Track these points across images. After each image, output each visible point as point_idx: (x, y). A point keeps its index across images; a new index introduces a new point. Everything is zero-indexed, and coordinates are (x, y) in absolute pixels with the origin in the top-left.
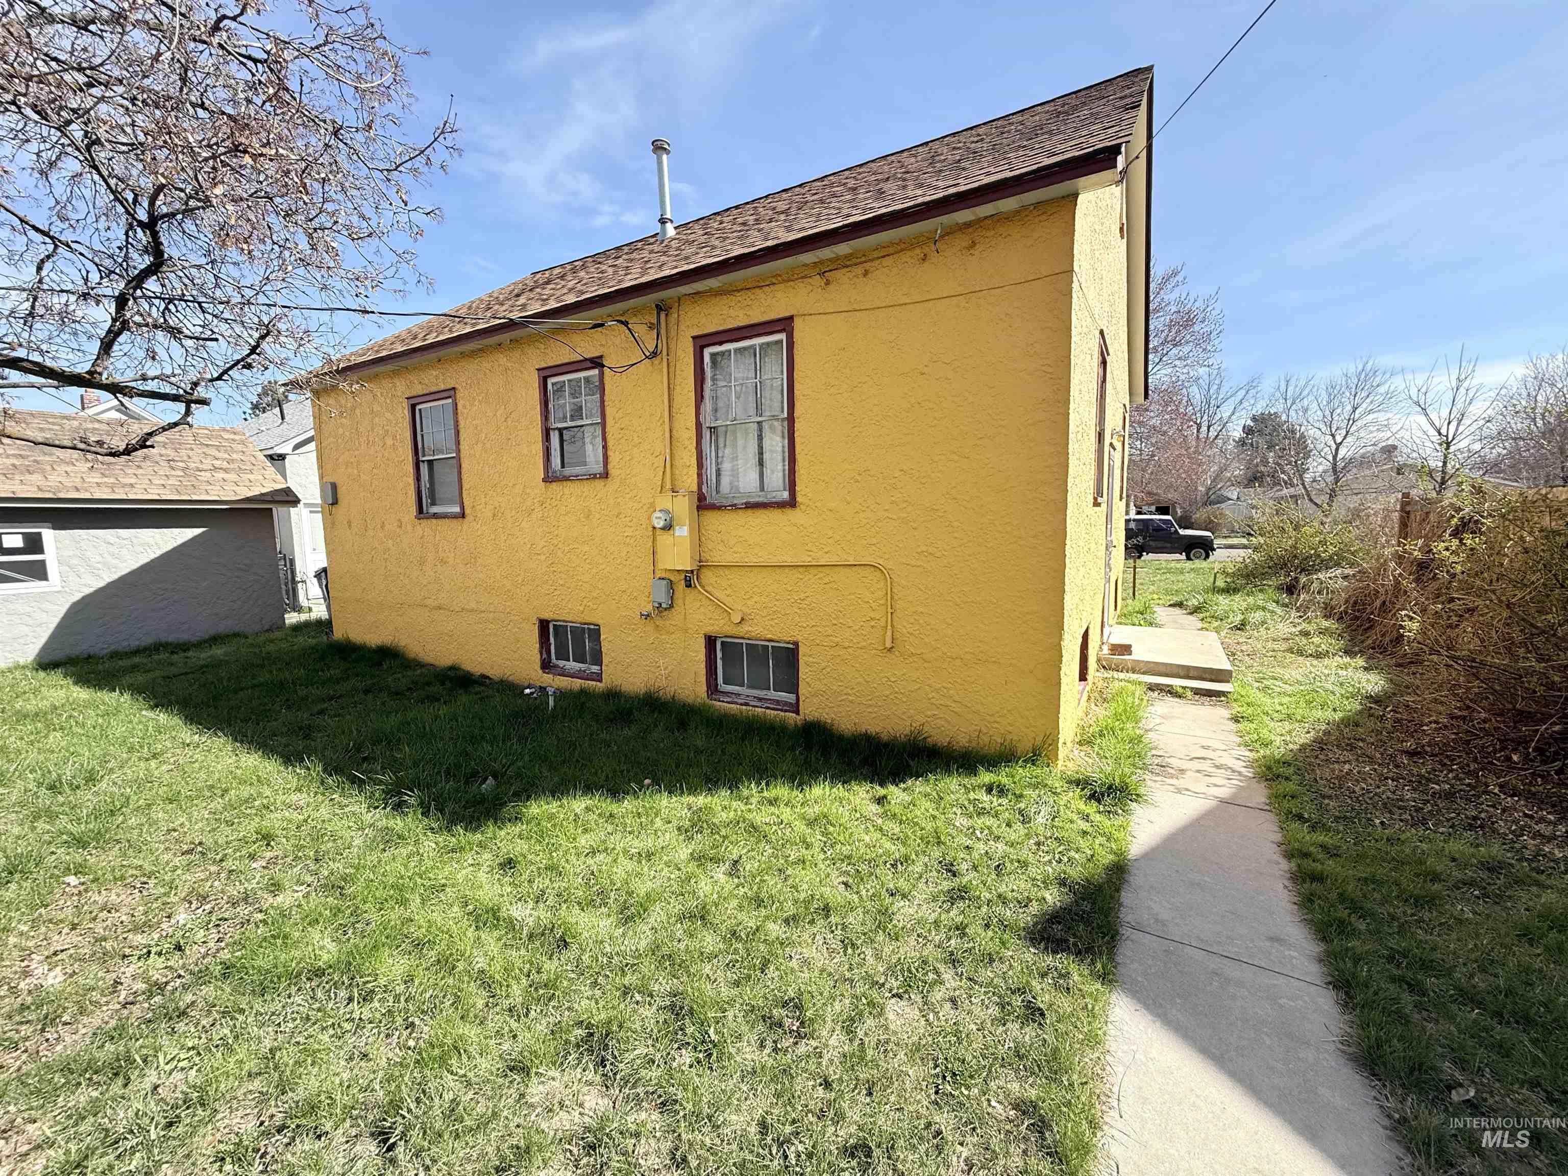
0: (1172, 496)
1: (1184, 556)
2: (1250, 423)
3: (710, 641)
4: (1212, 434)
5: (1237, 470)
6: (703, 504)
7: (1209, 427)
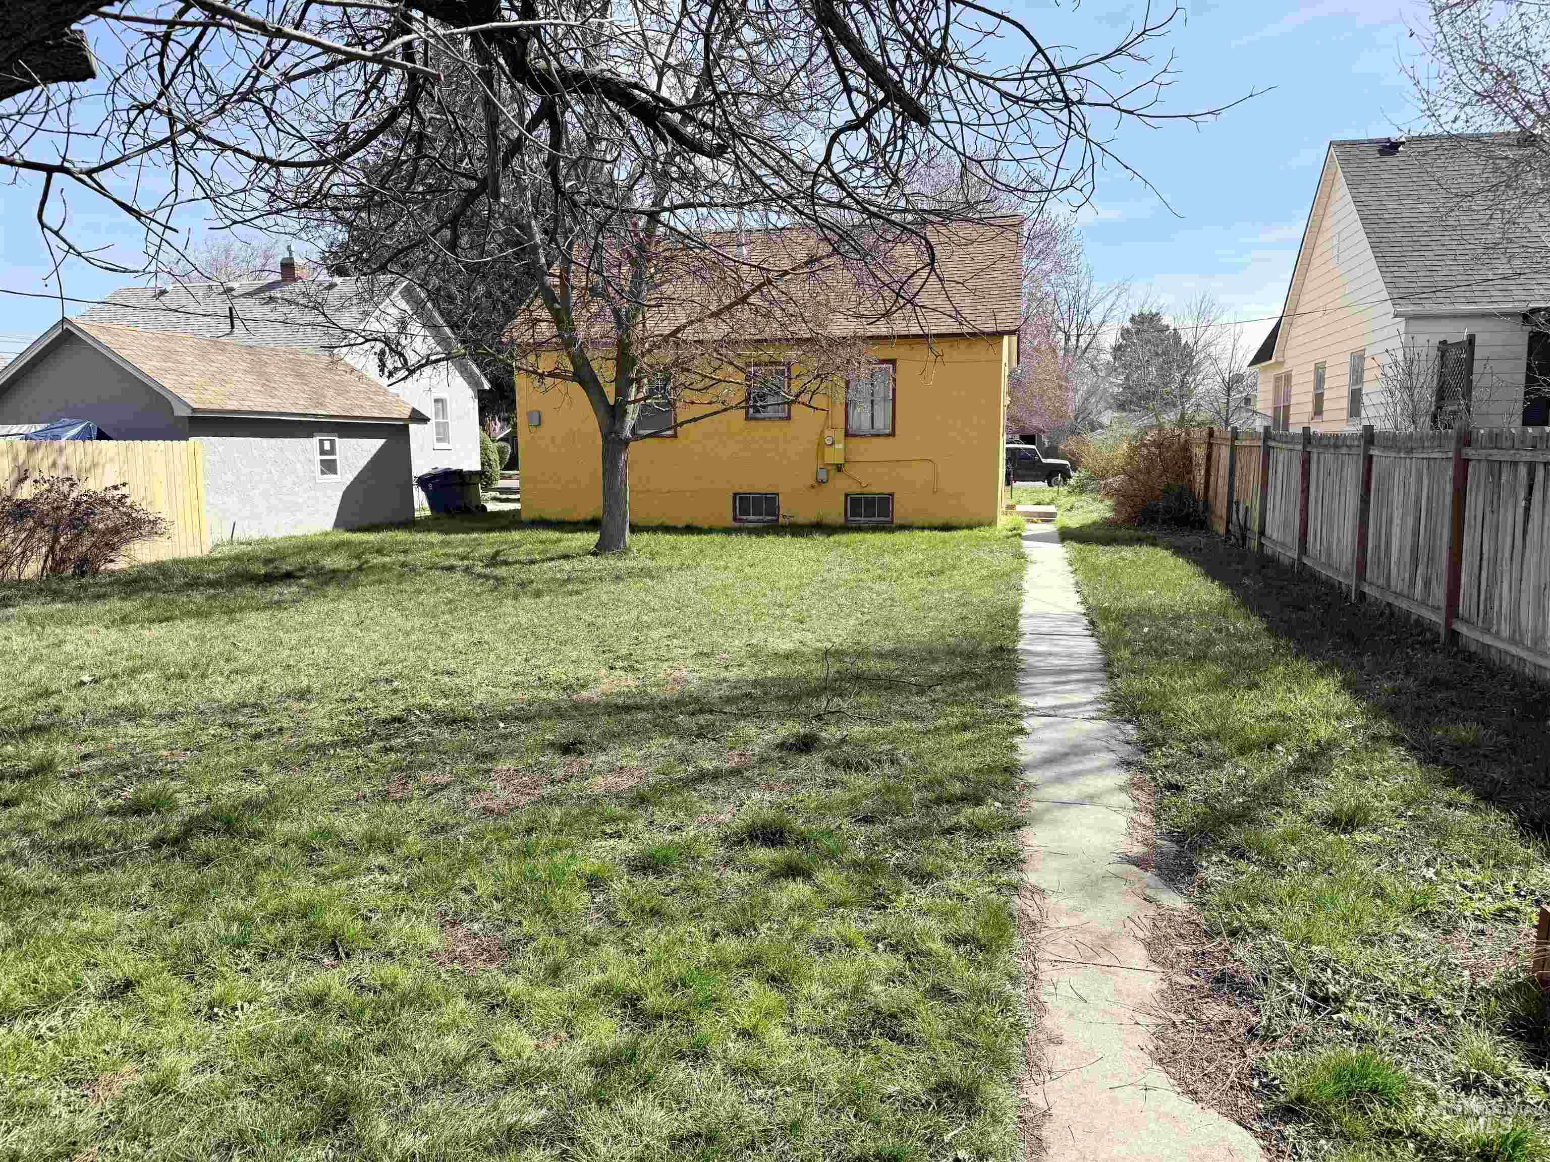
0: (1036, 422)
1: (1046, 483)
2: (1128, 325)
3: (847, 495)
4: (1083, 344)
5: (1115, 385)
6: (847, 434)
7: (1078, 336)
